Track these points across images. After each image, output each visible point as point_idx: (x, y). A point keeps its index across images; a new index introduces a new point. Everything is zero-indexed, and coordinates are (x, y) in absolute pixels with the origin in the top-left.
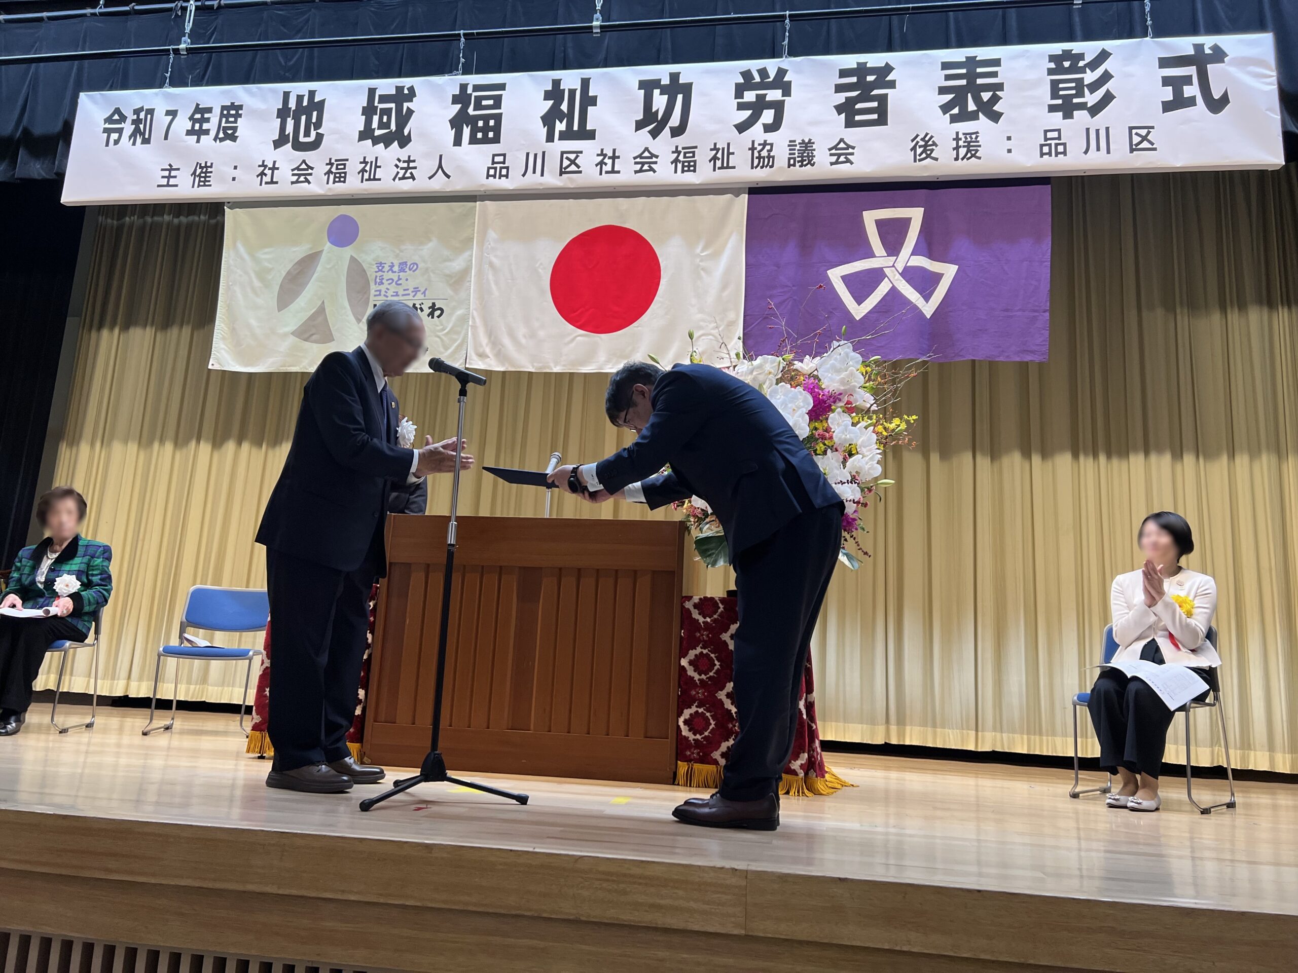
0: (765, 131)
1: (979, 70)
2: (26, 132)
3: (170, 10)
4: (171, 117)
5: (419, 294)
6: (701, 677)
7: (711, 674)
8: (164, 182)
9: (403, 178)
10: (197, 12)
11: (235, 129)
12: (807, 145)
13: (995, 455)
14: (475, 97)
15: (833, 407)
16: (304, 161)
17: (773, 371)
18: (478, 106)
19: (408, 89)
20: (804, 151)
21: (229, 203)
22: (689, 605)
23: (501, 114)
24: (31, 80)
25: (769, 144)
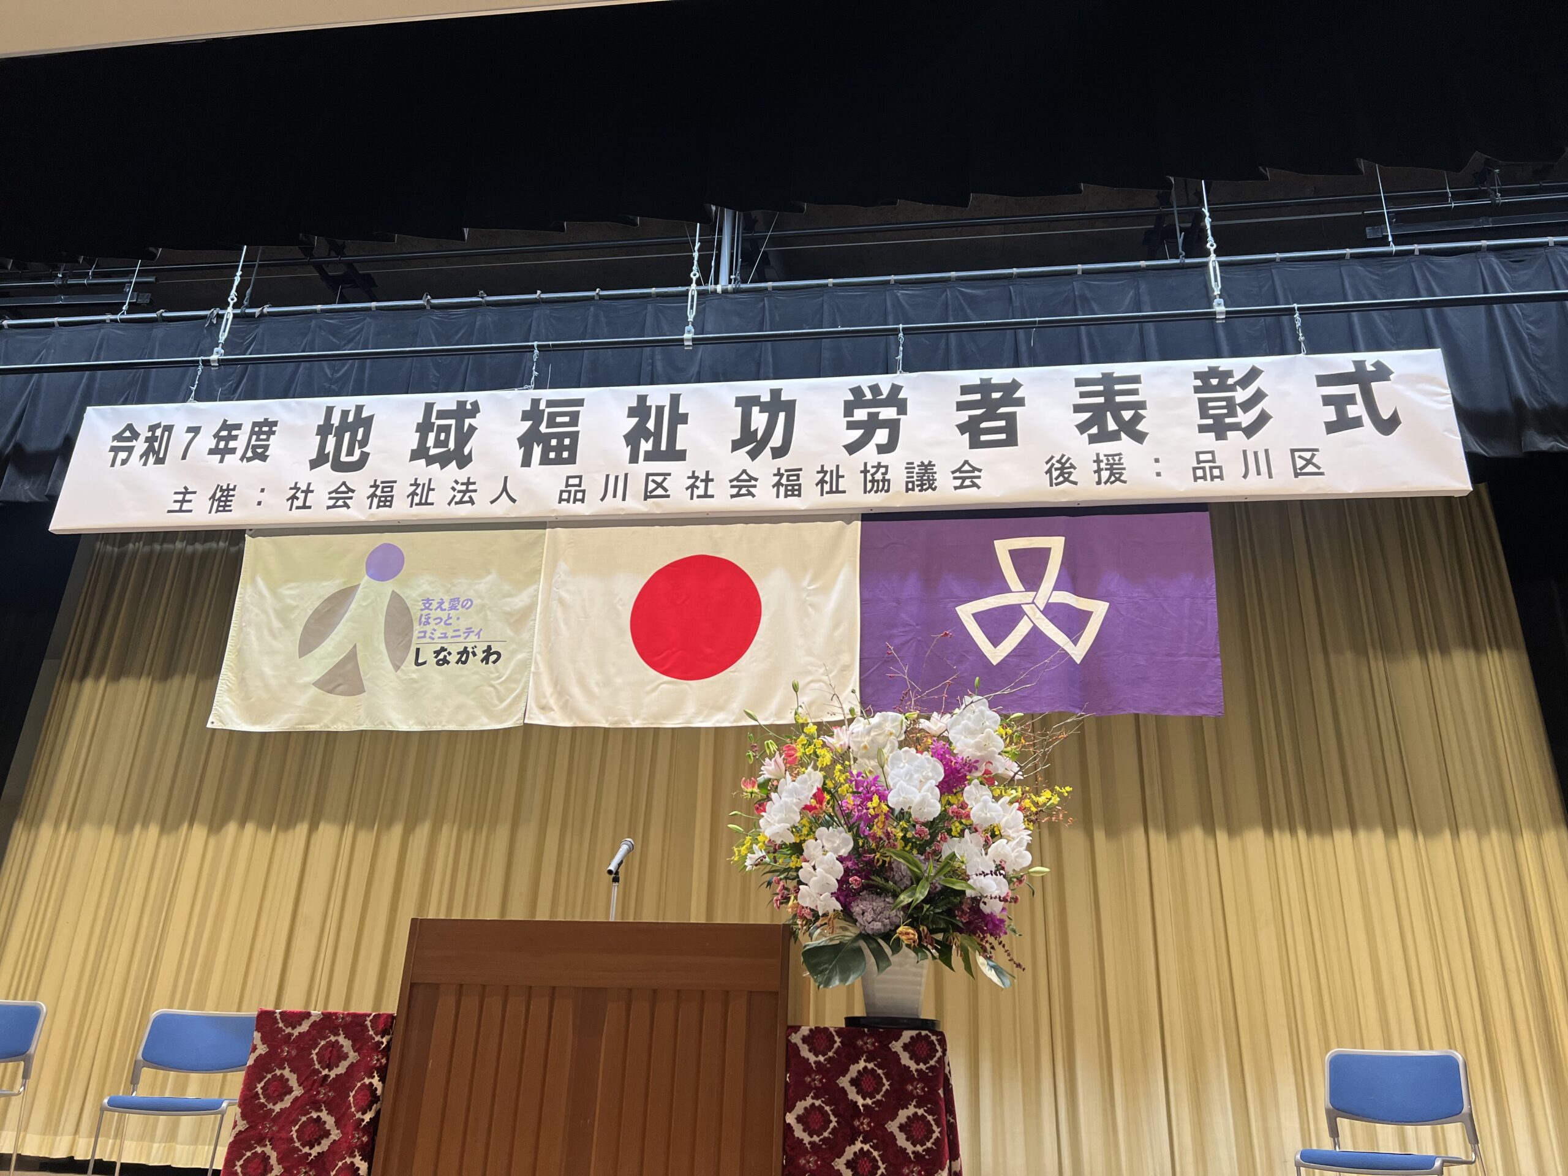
0: (879, 452)
1: (1117, 387)
2: (18, 448)
3: (204, 317)
4: (192, 434)
5: (472, 635)
6: (812, 1140)
7: (826, 1134)
8: (177, 506)
9: (461, 502)
10: (235, 320)
11: (266, 447)
12: (927, 468)
13: (1171, 830)
14: (549, 413)
15: (968, 777)
16: (344, 483)
17: (894, 731)
18: (552, 423)
19: (471, 404)
20: (924, 474)
21: (251, 530)
22: (796, 1038)
23: (578, 432)
24: (30, 392)
25: (883, 467)
